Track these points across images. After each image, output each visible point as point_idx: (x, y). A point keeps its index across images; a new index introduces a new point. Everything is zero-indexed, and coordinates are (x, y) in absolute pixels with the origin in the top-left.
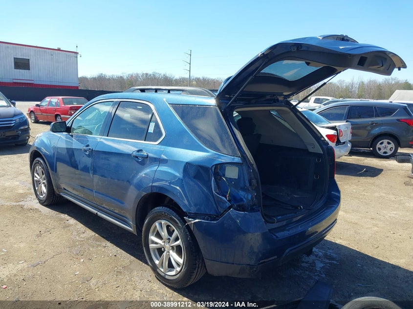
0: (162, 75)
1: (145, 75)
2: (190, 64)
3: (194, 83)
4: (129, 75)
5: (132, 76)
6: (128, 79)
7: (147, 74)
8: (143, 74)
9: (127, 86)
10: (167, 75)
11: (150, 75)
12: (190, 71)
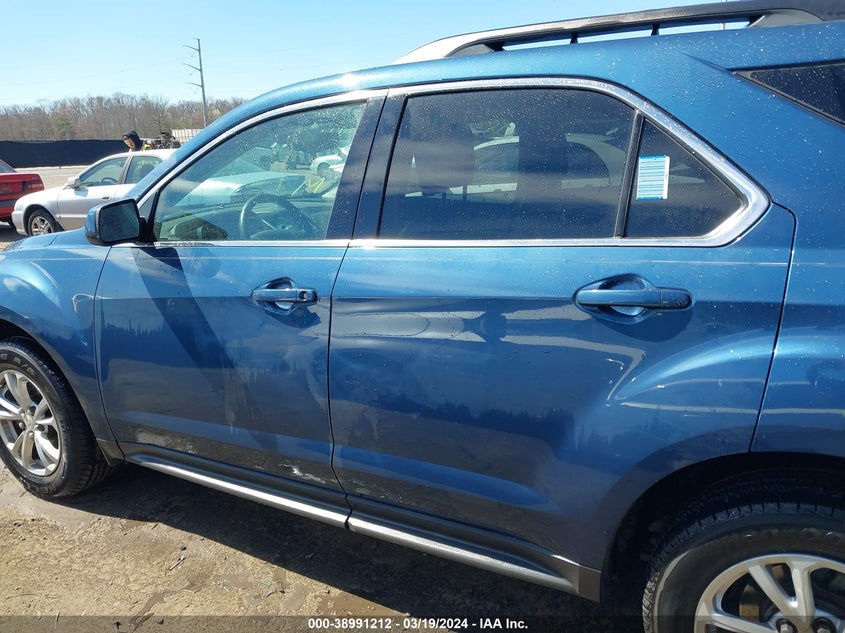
0: (138, 98)
1: (95, 102)
2: (201, 70)
3: (216, 112)
4: (56, 103)
5: (64, 105)
6: (55, 114)
7: (100, 99)
8: (91, 99)
9: (56, 129)
10: (150, 98)
11: (109, 100)
12: (202, 86)
